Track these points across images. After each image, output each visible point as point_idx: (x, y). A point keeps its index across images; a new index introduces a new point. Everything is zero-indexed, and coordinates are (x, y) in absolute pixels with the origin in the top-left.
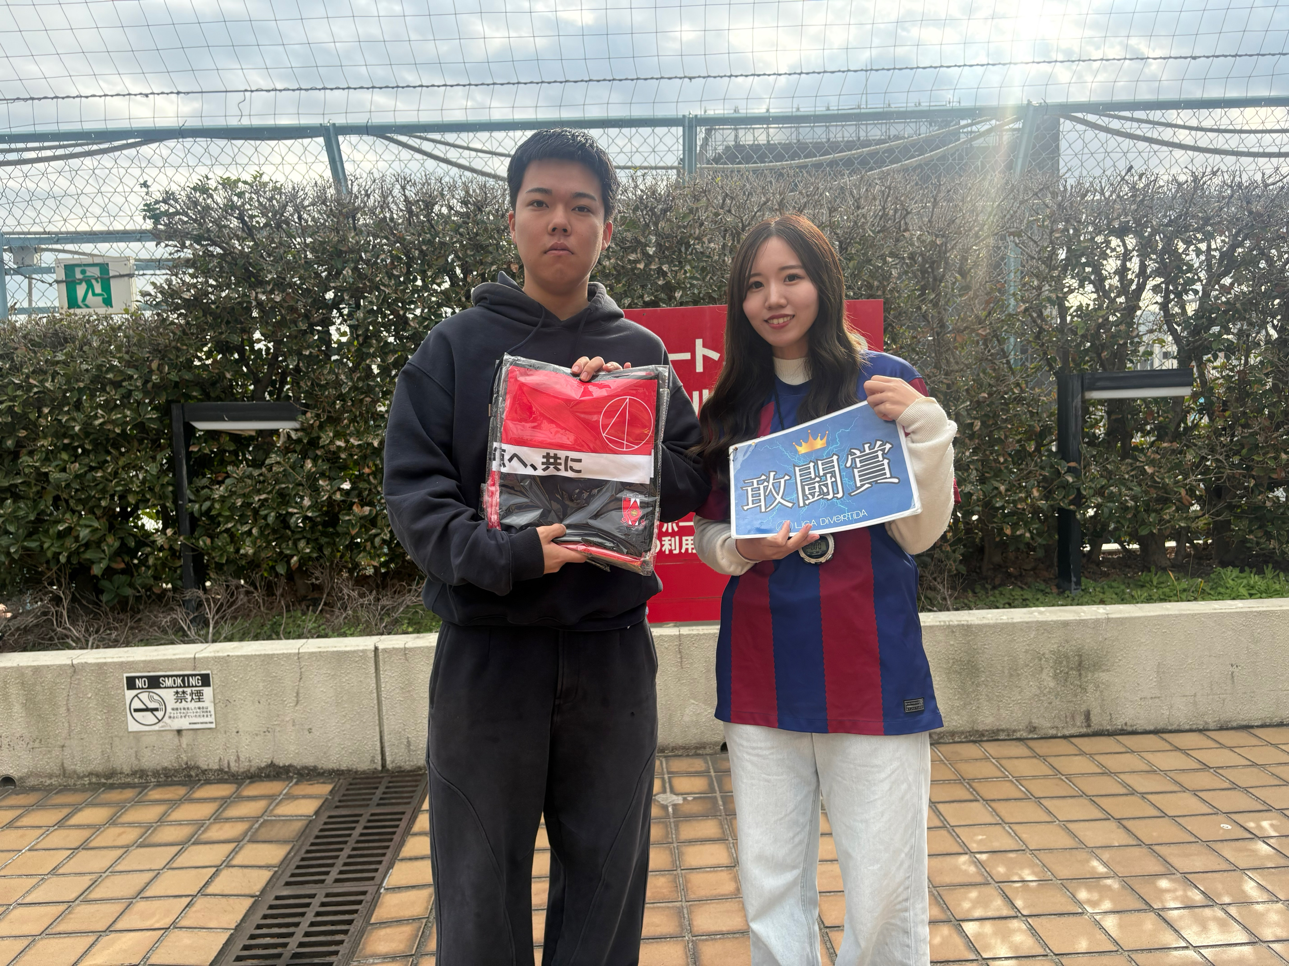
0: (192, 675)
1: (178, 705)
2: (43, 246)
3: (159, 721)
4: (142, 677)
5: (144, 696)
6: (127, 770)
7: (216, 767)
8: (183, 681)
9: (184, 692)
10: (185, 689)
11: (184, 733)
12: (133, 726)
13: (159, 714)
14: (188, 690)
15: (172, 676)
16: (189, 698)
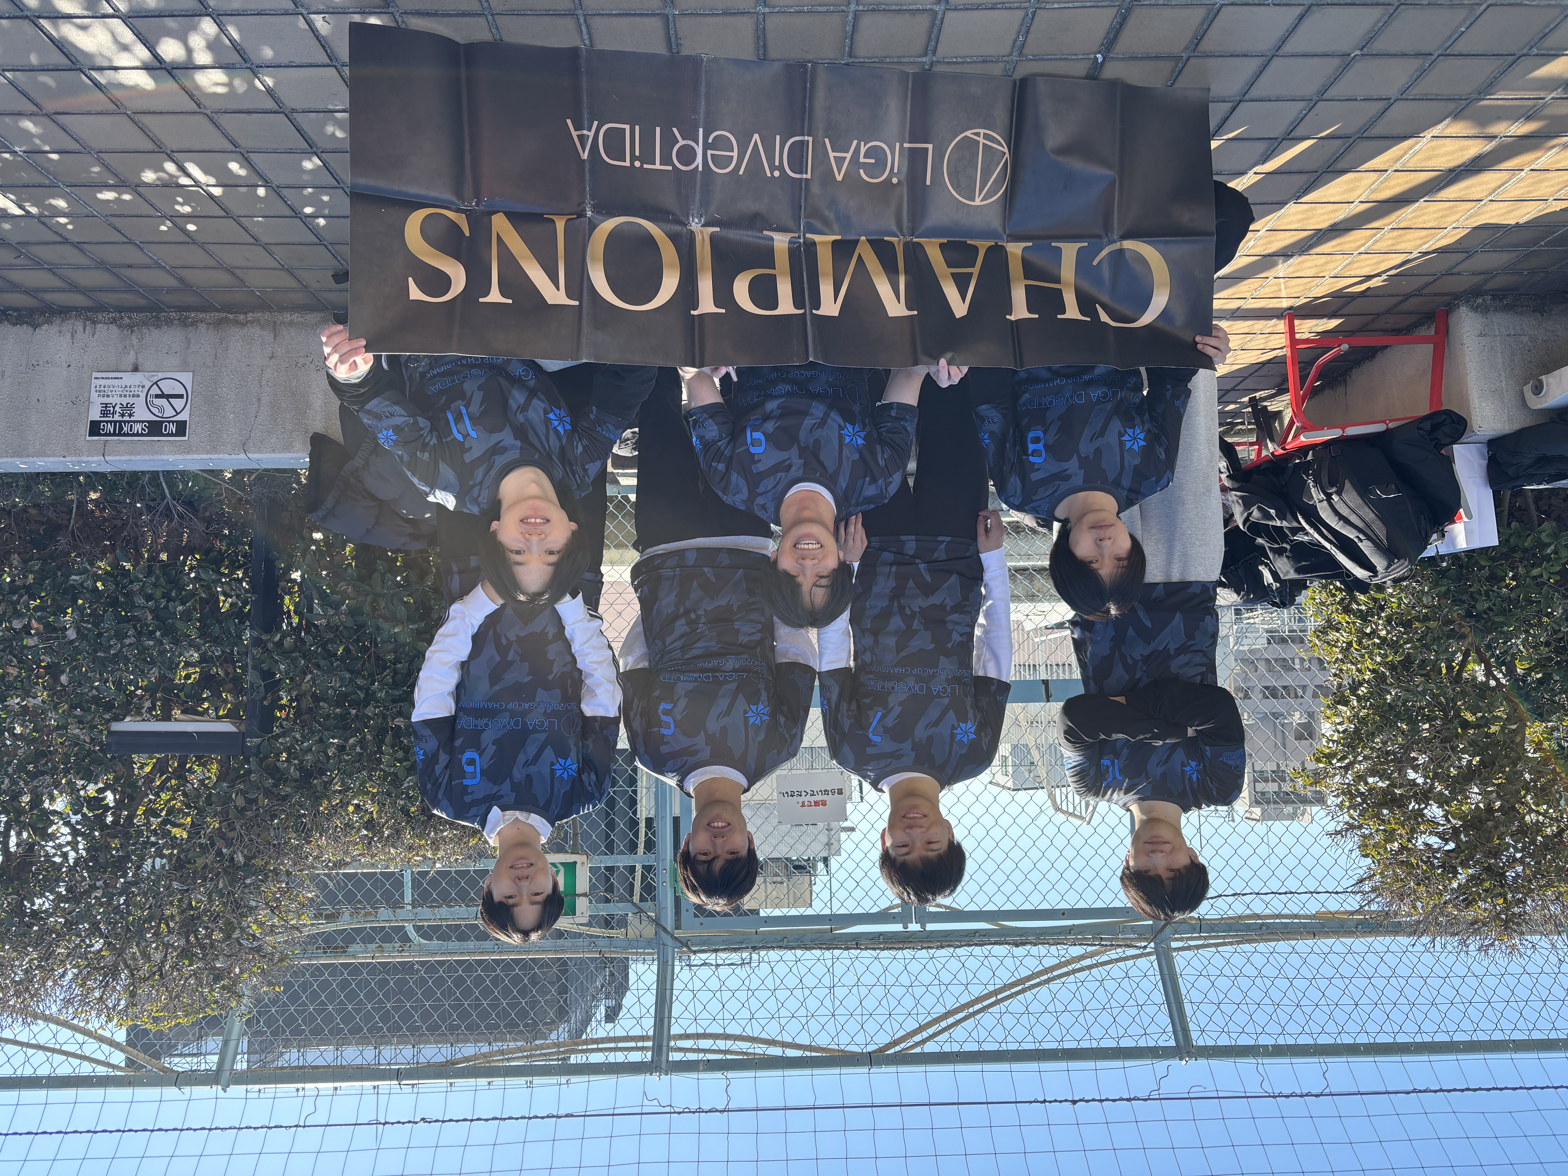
0: (110, 435)
1: (131, 400)
3: (156, 383)
4: (168, 435)
5: (169, 412)
6: (202, 327)
7: (99, 326)
8: (121, 428)
9: (123, 415)
10: (120, 419)
11: (130, 368)
12: (186, 378)
13: (155, 391)
14: (117, 417)
15: (133, 435)
16: (117, 409)
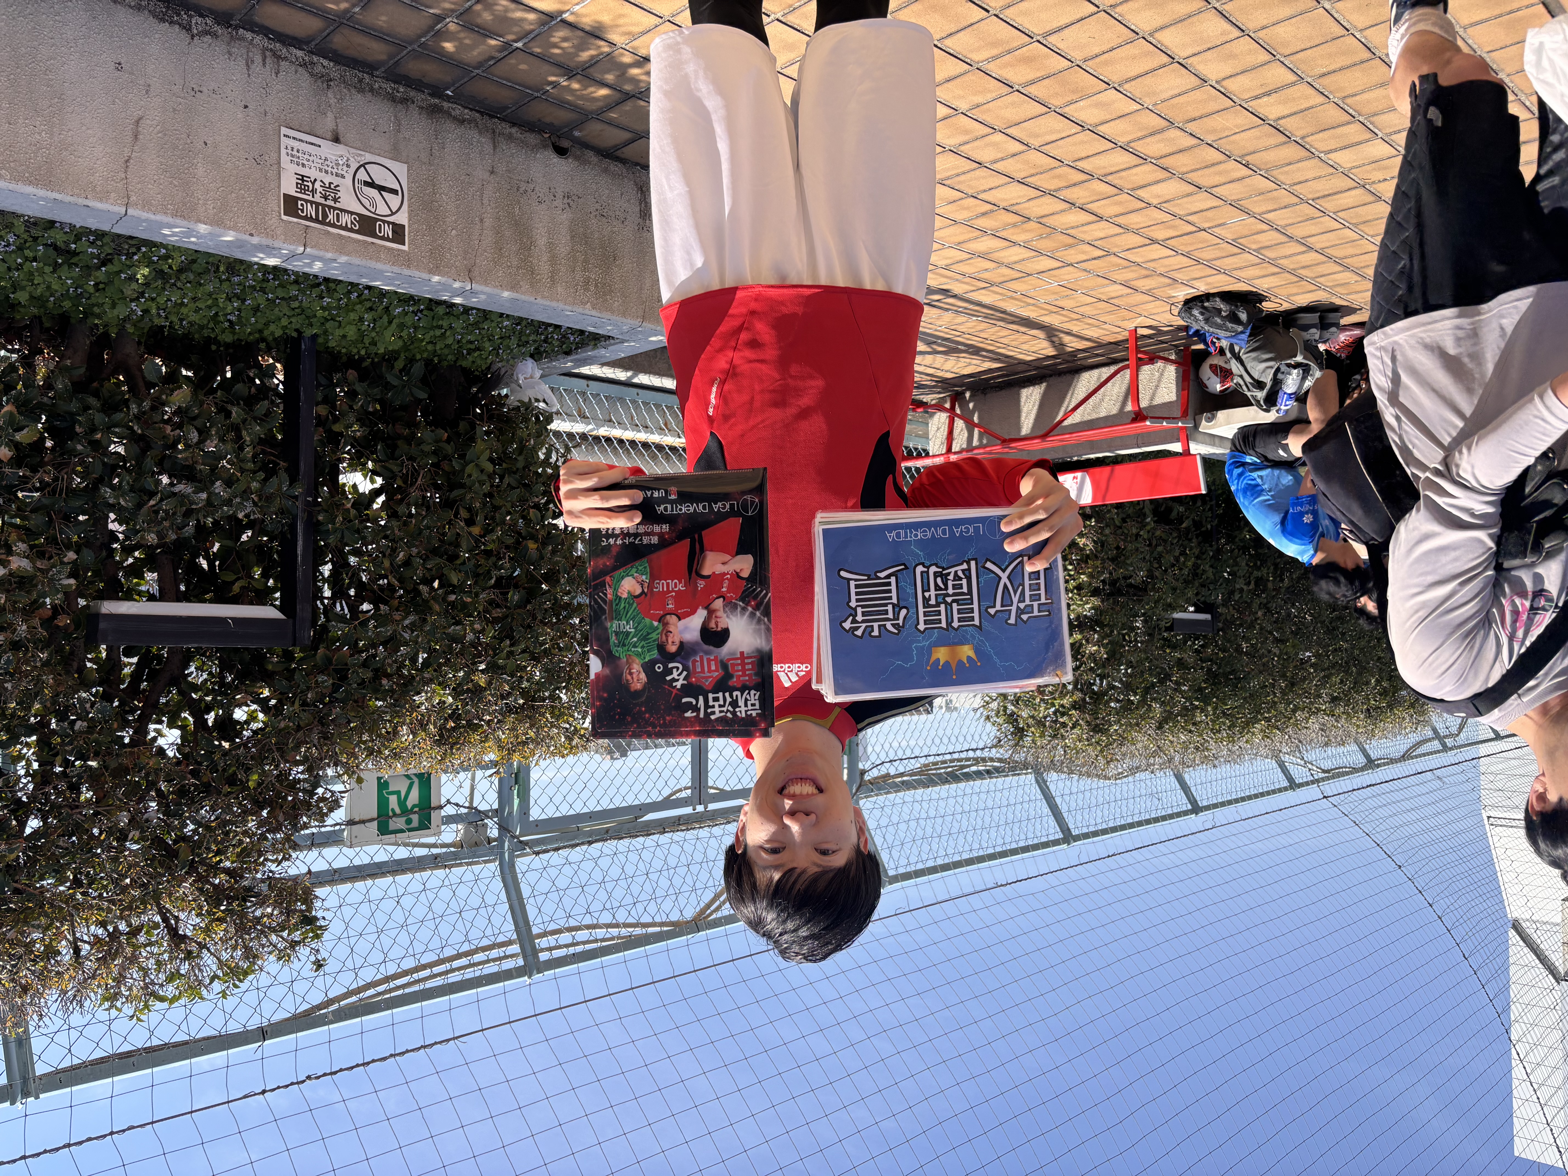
0: (310, 219)
1: (334, 180)
2: (452, 849)
3: (363, 165)
4: (382, 238)
5: (382, 209)
6: (413, 110)
7: (283, 63)
8: (325, 216)
9: (325, 197)
10: (322, 201)
11: (329, 135)
12: (400, 170)
13: (362, 175)
14: (318, 198)
15: (341, 227)
16: (318, 187)
